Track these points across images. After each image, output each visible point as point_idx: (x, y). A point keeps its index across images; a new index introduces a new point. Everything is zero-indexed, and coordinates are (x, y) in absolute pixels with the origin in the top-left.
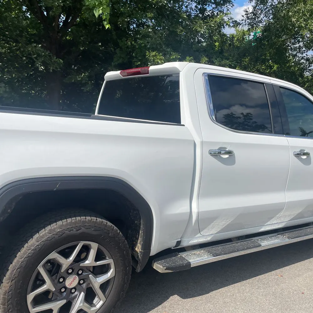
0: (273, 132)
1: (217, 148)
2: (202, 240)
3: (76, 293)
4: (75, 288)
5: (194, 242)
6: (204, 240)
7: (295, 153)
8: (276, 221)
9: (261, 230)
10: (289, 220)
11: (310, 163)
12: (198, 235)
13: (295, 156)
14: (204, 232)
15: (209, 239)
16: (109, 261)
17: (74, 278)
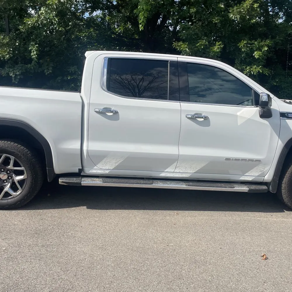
0: (168, 99)
1: (102, 108)
2: (101, 172)
3: (7, 183)
4: (5, 180)
5: (94, 172)
6: (102, 172)
7: (188, 116)
8: (177, 171)
9: (163, 175)
10: (194, 172)
11: (208, 125)
12: (95, 167)
13: (189, 118)
14: (100, 166)
15: (107, 172)
16: (22, 168)
17: (5, 175)
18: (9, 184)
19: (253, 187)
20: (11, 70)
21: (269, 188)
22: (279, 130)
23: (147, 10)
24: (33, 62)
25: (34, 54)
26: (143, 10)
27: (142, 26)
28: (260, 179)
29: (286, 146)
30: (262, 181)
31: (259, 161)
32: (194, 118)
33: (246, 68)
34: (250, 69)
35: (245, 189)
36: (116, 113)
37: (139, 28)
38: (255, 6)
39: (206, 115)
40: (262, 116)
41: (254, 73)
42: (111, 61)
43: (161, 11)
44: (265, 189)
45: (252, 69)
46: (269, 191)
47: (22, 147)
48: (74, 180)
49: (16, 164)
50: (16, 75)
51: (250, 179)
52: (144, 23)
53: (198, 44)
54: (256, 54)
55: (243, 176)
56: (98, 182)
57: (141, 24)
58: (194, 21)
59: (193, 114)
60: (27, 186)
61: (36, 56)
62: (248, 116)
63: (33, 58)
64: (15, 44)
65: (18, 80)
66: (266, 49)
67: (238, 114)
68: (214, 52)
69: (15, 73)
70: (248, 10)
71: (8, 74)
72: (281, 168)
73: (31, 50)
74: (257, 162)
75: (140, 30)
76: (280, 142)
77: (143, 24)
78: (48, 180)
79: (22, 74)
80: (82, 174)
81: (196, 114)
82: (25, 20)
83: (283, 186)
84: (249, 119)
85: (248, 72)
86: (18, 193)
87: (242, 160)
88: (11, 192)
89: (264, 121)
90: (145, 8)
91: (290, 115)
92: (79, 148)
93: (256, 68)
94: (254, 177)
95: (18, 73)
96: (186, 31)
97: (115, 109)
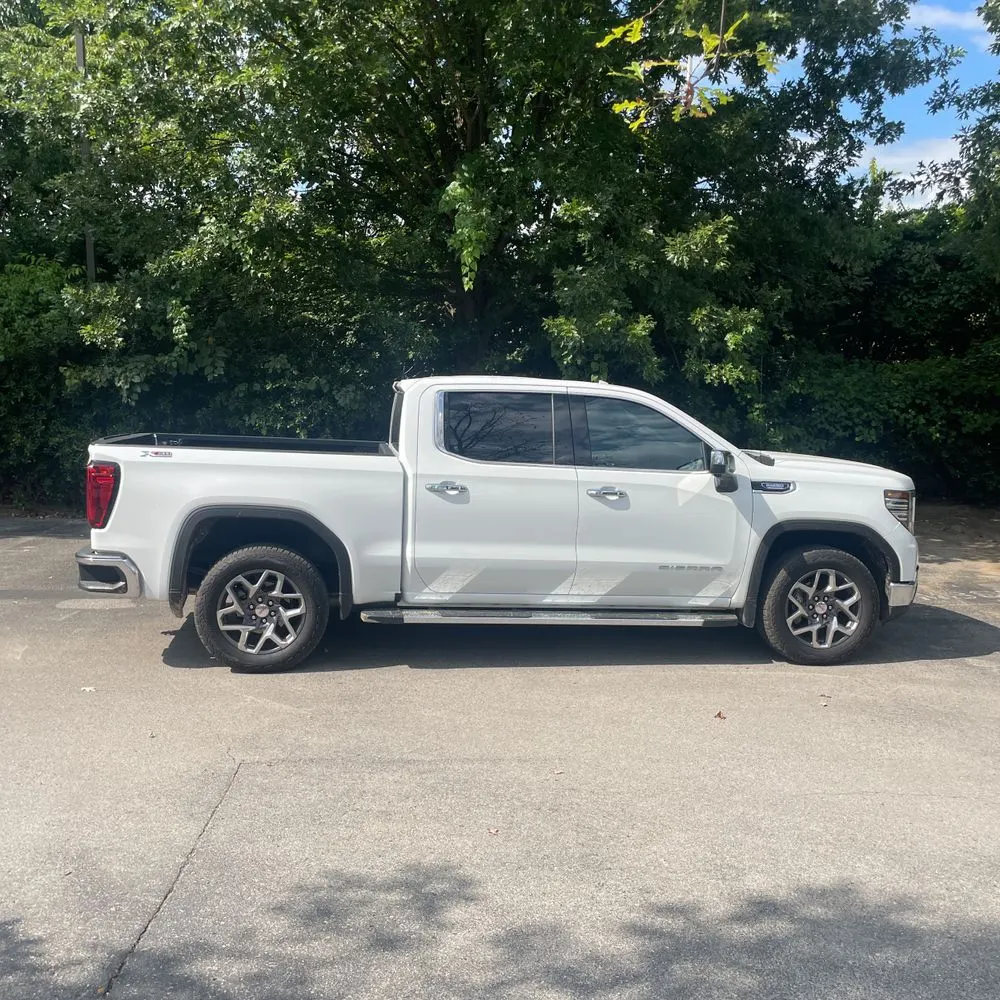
0: (554, 462)
1: (439, 482)
2: (435, 598)
3: (267, 624)
4: (265, 618)
5: (423, 598)
6: (438, 598)
7: (590, 492)
8: (574, 591)
9: (548, 601)
10: (604, 593)
11: (627, 507)
12: (426, 590)
13: (591, 495)
14: (434, 587)
15: (447, 598)
16: (298, 595)
17: (264, 608)
18: (273, 625)
19: (712, 617)
20: (119, 371)
21: (740, 619)
22: (751, 513)
23: (479, 241)
24: (177, 349)
25: (180, 331)
26: (470, 240)
27: (470, 280)
28: (725, 604)
29: (765, 540)
30: (726, 606)
31: (719, 568)
32: (602, 494)
33: (710, 367)
34: (718, 370)
35: (697, 621)
36: (463, 489)
37: (462, 285)
38: (720, 241)
39: (623, 490)
40: (721, 489)
41: (727, 380)
42: (451, 399)
43: (508, 231)
44: (734, 621)
45: (723, 372)
46: (740, 626)
47: (298, 557)
48: (389, 613)
49: (287, 588)
50: (132, 384)
51: (706, 603)
52: (473, 273)
53: (600, 322)
54: (731, 339)
55: (693, 599)
56: (432, 617)
57: (466, 275)
58: (589, 259)
59: (599, 487)
60: (305, 627)
61: (186, 334)
62: (696, 490)
63: (178, 339)
64: (133, 307)
65: (135, 397)
66: (750, 329)
67: (680, 486)
68: (634, 335)
69: (129, 380)
70: (705, 246)
71: (111, 383)
72: (759, 581)
73: (172, 319)
74: (716, 571)
75: (466, 289)
76: (754, 534)
77: (472, 275)
78: (341, 615)
79: (147, 381)
80: (398, 604)
81: (603, 489)
82: (173, 254)
83: (765, 613)
84: (699, 496)
85: (715, 377)
86: (289, 642)
87: (690, 568)
88: (276, 639)
89: (725, 498)
90: (474, 238)
91: (769, 487)
92: (399, 554)
93: (730, 371)
94: (712, 600)
95: (137, 380)
96: (571, 288)
97: (461, 484)
